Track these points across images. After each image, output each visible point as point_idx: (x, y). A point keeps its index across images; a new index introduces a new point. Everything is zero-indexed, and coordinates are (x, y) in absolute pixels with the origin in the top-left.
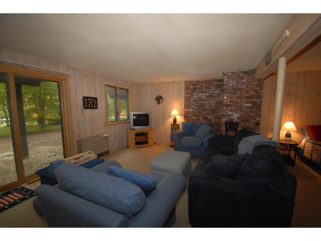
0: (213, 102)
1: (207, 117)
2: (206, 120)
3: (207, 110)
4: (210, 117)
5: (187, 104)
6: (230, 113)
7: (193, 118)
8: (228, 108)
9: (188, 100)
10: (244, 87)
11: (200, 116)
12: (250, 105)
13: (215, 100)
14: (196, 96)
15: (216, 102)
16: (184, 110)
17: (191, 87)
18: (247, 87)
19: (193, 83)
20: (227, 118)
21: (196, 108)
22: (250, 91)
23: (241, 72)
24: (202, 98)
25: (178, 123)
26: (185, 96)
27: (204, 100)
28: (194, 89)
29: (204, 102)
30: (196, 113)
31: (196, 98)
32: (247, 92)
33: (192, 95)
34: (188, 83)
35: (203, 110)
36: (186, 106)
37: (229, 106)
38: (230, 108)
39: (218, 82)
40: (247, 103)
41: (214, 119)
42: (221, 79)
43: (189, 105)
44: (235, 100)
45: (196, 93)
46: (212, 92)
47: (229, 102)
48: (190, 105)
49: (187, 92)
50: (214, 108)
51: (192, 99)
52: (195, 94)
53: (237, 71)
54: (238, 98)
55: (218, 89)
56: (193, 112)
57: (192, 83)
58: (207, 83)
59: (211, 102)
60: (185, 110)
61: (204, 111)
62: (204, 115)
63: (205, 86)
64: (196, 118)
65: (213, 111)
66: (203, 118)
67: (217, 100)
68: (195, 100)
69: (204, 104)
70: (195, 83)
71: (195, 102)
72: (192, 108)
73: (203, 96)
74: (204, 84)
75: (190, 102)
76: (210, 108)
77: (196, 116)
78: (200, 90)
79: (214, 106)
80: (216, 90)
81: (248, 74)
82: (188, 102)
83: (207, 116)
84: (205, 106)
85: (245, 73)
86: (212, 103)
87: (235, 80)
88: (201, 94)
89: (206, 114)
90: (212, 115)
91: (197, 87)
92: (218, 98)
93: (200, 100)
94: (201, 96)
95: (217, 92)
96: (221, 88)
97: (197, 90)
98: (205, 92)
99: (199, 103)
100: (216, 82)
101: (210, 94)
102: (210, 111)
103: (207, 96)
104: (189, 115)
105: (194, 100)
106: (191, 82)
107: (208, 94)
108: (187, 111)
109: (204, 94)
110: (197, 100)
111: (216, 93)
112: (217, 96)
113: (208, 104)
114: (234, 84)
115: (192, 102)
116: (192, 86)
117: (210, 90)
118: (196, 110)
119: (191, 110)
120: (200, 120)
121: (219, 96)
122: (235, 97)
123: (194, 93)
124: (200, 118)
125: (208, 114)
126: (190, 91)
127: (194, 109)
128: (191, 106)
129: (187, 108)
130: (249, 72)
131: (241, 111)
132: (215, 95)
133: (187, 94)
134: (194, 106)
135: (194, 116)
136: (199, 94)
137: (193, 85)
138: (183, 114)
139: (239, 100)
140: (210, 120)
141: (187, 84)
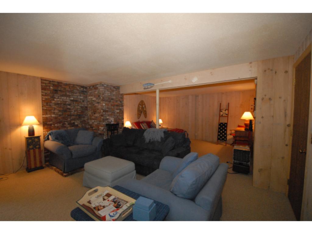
0: (79, 107)
1: (74, 123)
2: (73, 126)
3: (73, 115)
4: (77, 122)
5: (45, 108)
6: (108, 117)
7: (56, 125)
8: (106, 113)
9: (47, 103)
10: (114, 97)
11: (66, 123)
12: (118, 111)
13: (80, 105)
14: (58, 99)
15: (82, 107)
16: (41, 116)
17: (51, 87)
18: (116, 98)
19: (53, 83)
20: (106, 121)
21: (60, 113)
22: (118, 101)
23: (112, 86)
24: (66, 102)
25: (36, 134)
26: (42, 98)
27: (69, 105)
28: (56, 91)
29: (69, 107)
30: (59, 119)
31: (58, 101)
32: (117, 101)
33: (53, 98)
34: (47, 82)
35: (69, 115)
36: (45, 112)
37: (107, 111)
38: (108, 113)
39: (82, 89)
40: (117, 109)
41: (81, 124)
42: (84, 86)
43: (49, 109)
44: (110, 107)
45: (58, 95)
46: (76, 97)
47: (107, 109)
48: (51, 110)
49: (46, 93)
50: (80, 113)
51: (53, 102)
52: (57, 97)
53: (110, 85)
54: (112, 105)
55: (82, 95)
56: (56, 118)
57: (51, 83)
58: (71, 87)
59: (77, 107)
60: (44, 116)
61: (70, 117)
62: (70, 120)
63: (69, 89)
64: (61, 125)
65: (79, 116)
66: (69, 124)
67: (83, 105)
68: (58, 104)
69: (69, 109)
70: (56, 83)
71: (57, 106)
72: (54, 113)
73: (67, 100)
74: (68, 87)
75: (50, 105)
76: (76, 113)
77: (60, 122)
78: (63, 93)
79: (80, 111)
80: (80, 96)
81: (116, 89)
82: (47, 105)
83: (73, 121)
84: (70, 111)
85: (114, 87)
86: (78, 109)
87: (109, 91)
88: (65, 98)
89: (73, 120)
90: (78, 120)
91: (59, 89)
92: (83, 103)
93: (64, 104)
94: (65, 100)
95: (82, 97)
96: (84, 94)
97: (59, 92)
98: (69, 96)
99: (63, 108)
100: (80, 88)
101: (75, 99)
102: (76, 116)
103: (71, 100)
104: (51, 123)
105: (56, 104)
106: (50, 81)
107: (72, 99)
108: (47, 117)
109: (68, 98)
110: (59, 104)
111: (81, 99)
112: (81, 101)
113: (74, 109)
114: (109, 94)
115: (54, 106)
116: (53, 87)
117: (75, 94)
118: (60, 115)
119: (53, 116)
120: (65, 127)
121: (83, 101)
122: (110, 105)
123: (55, 95)
124: (65, 124)
125: (74, 119)
126: (49, 92)
127: (57, 114)
128: (53, 111)
129: (47, 114)
130: (116, 88)
131: (114, 115)
132: (80, 101)
133: (45, 95)
134: (56, 111)
135: (57, 123)
136: (63, 98)
137: (54, 85)
138: (42, 121)
139: (113, 107)
140: (77, 126)
141: (44, 83)
